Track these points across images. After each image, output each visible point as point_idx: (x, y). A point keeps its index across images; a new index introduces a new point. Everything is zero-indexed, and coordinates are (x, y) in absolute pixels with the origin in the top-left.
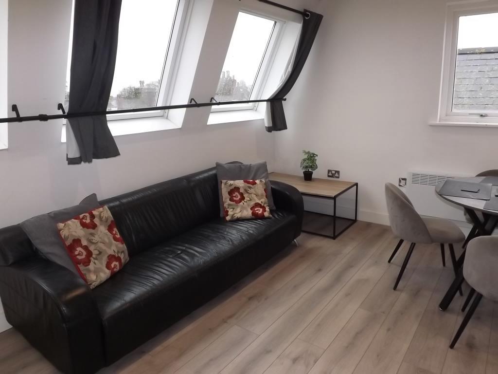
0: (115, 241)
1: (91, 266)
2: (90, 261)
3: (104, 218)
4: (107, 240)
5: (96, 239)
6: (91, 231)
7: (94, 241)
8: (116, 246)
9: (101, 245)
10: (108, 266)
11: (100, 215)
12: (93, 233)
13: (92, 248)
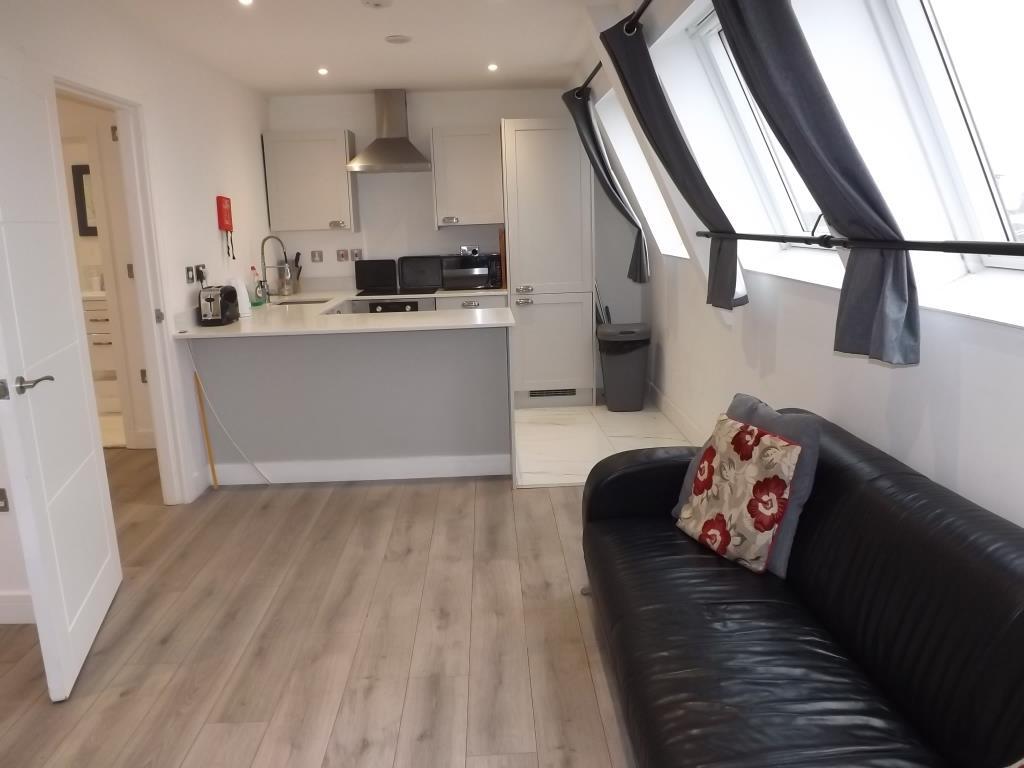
0: (748, 507)
1: (696, 500)
2: (701, 492)
3: (769, 459)
4: (739, 493)
5: (730, 473)
6: (736, 457)
7: (724, 472)
8: (741, 516)
9: (727, 489)
10: (708, 525)
11: (768, 448)
12: (733, 463)
13: (716, 479)
